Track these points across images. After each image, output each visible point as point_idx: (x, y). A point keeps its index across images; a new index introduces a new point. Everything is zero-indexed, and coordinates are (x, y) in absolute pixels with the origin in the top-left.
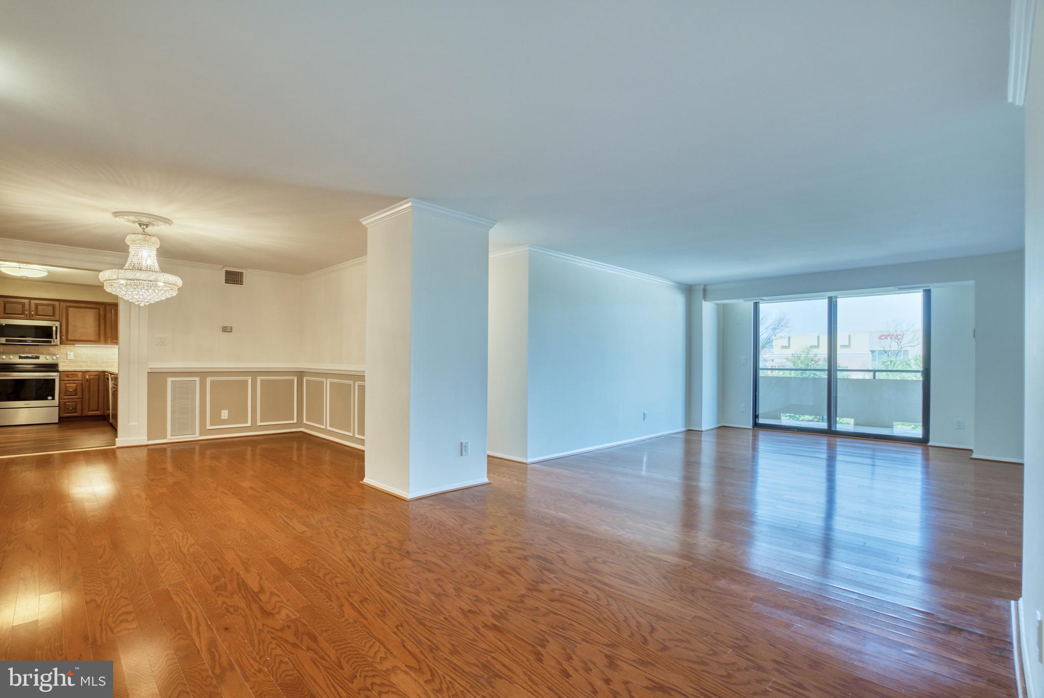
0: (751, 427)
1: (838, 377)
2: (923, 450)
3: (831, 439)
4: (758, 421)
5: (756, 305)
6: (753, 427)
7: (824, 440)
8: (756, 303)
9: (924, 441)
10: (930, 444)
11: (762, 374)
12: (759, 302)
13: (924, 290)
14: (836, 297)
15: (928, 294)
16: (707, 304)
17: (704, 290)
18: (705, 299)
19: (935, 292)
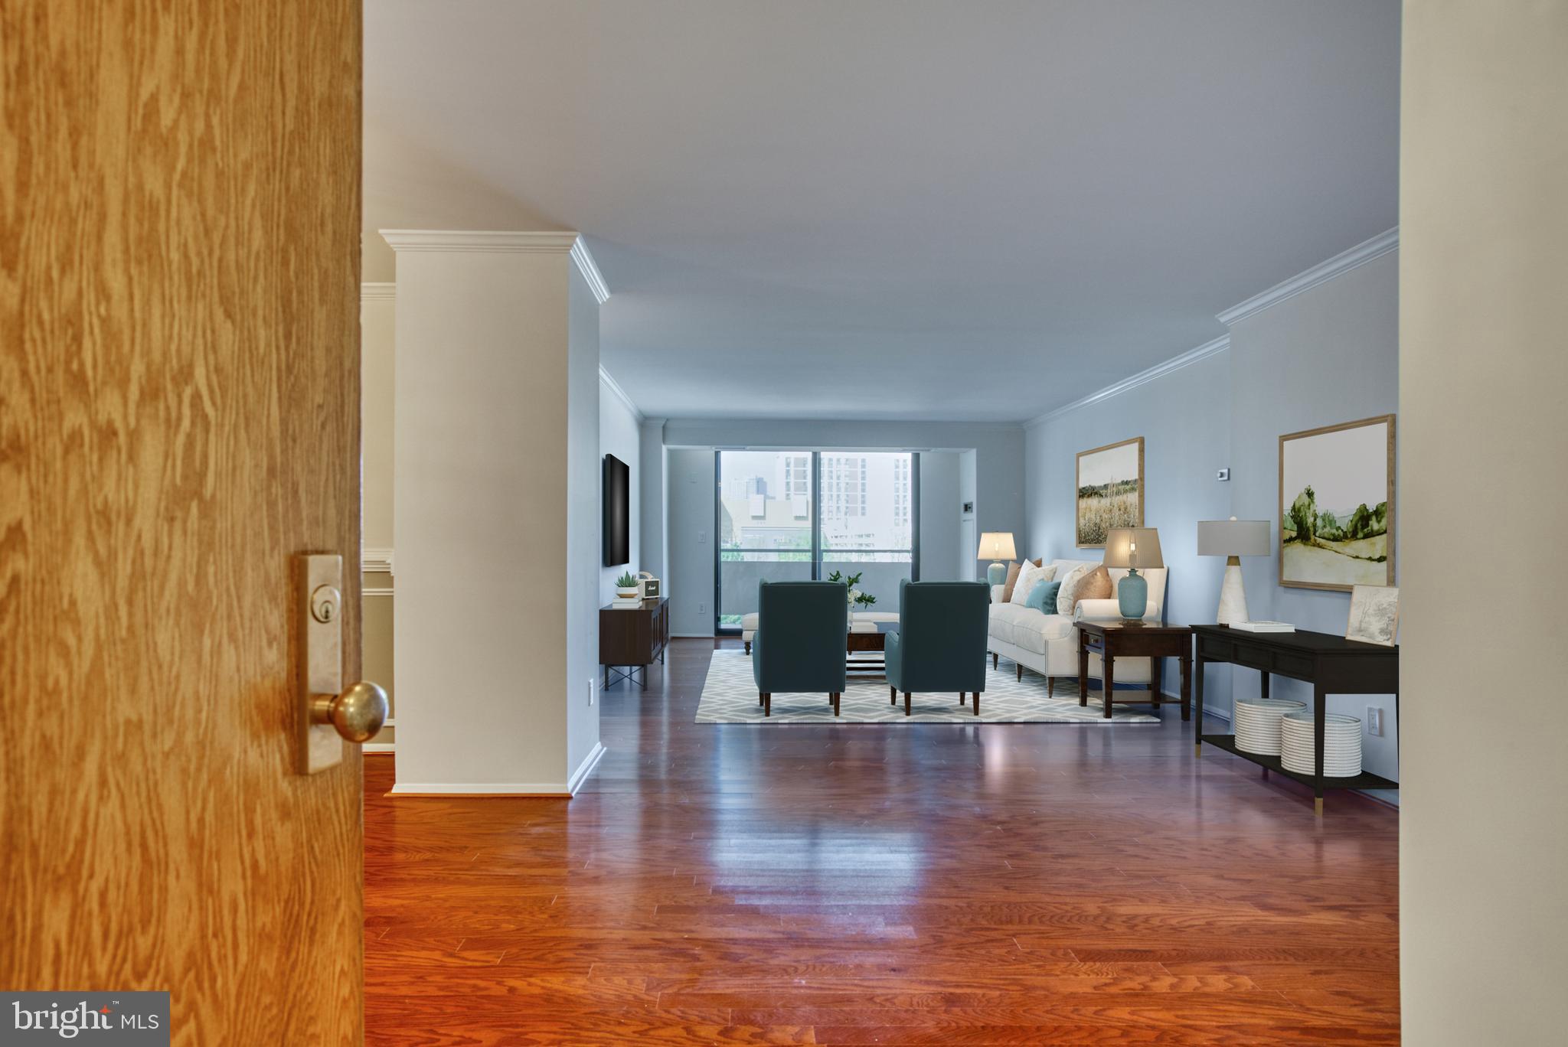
0: (713, 635)
4: (721, 626)
6: (716, 634)
8: (717, 452)
11: (725, 557)
12: (720, 452)
13: (912, 453)
14: (820, 453)
15: (916, 458)
16: (664, 448)
17: (664, 428)
18: (664, 442)
19: (924, 457)
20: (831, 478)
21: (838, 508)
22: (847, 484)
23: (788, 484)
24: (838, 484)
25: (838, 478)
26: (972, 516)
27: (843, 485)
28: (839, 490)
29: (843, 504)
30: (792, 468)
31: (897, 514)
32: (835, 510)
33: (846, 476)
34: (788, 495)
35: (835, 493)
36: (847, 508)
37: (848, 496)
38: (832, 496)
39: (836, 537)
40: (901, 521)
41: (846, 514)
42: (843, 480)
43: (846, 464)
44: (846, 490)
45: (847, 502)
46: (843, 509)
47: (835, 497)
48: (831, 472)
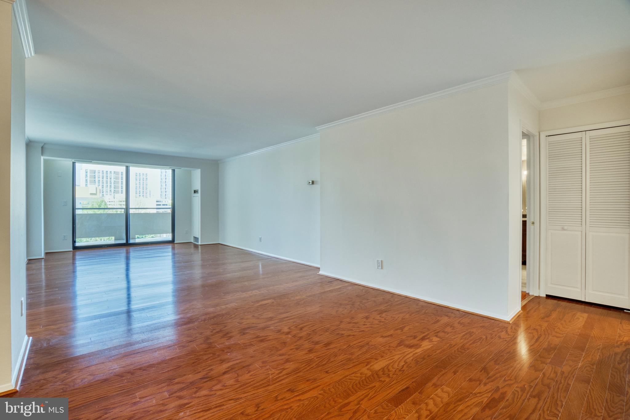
0: (72, 250)
1: (130, 213)
2: (172, 246)
3: (127, 248)
4: (76, 245)
5: (74, 164)
6: (73, 249)
7: (123, 250)
8: (74, 162)
9: (172, 242)
10: (176, 242)
12: (75, 162)
13: (172, 169)
14: (129, 166)
15: (174, 171)
16: (42, 158)
17: (42, 147)
18: (42, 154)
19: (177, 171)
20: (107, 178)
21: (110, 190)
22: (115, 181)
23: (86, 180)
24: (110, 181)
25: (111, 179)
26: (199, 195)
27: (113, 182)
28: (111, 183)
29: (113, 189)
30: (89, 174)
31: (136, 193)
32: (109, 191)
33: (114, 178)
34: (86, 185)
35: (109, 185)
36: (115, 190)
37: (115, 186)
38: (107, 185)
39: (110, 202)
40: (138, 196)
41: (114, 193)
42: (113, 180)
43: (114, 174)
44: (114, 183)
45: (115, 188)
46: (113, 191)
47: (109, 186)
48: (107, 176)
